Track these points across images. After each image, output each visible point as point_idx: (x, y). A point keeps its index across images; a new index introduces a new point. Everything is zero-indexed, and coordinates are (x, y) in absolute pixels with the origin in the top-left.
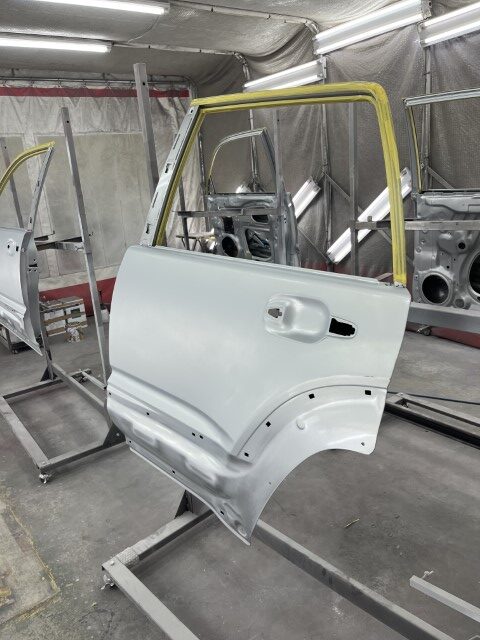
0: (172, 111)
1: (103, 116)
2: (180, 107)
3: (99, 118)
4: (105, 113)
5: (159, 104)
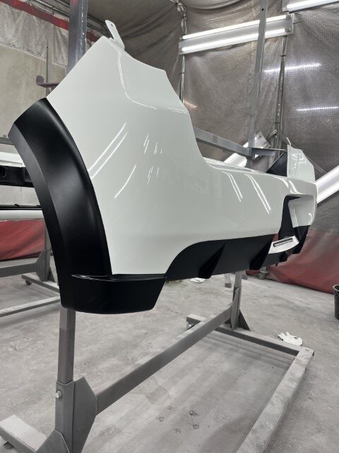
1: (17, 30)
3: (13, 30)
4: (21, 28)
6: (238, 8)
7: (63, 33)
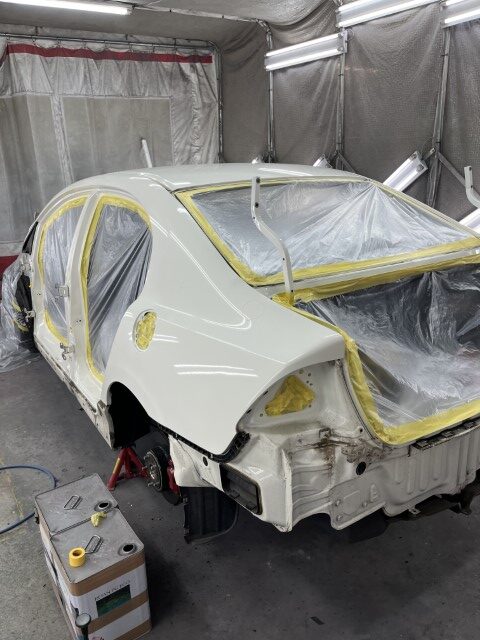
0: (193, 77)
1: (123, 79)
2: (202, 73)
3: (120, 82)
4: (125, 77)
5: (181, 69)
6: (304, 26)
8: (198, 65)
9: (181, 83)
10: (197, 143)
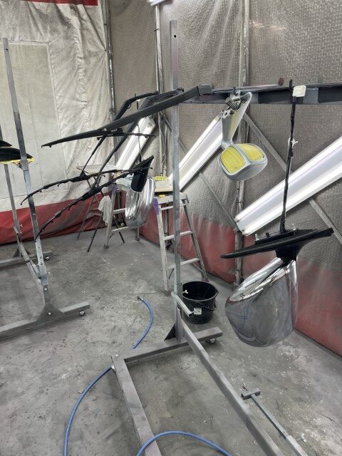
0: (74, 21)
2: (85, 17)
5: (59, 11)
7: (37, 8)
8: (80, 7)
9: (60, 27)
10: (84, 97)
